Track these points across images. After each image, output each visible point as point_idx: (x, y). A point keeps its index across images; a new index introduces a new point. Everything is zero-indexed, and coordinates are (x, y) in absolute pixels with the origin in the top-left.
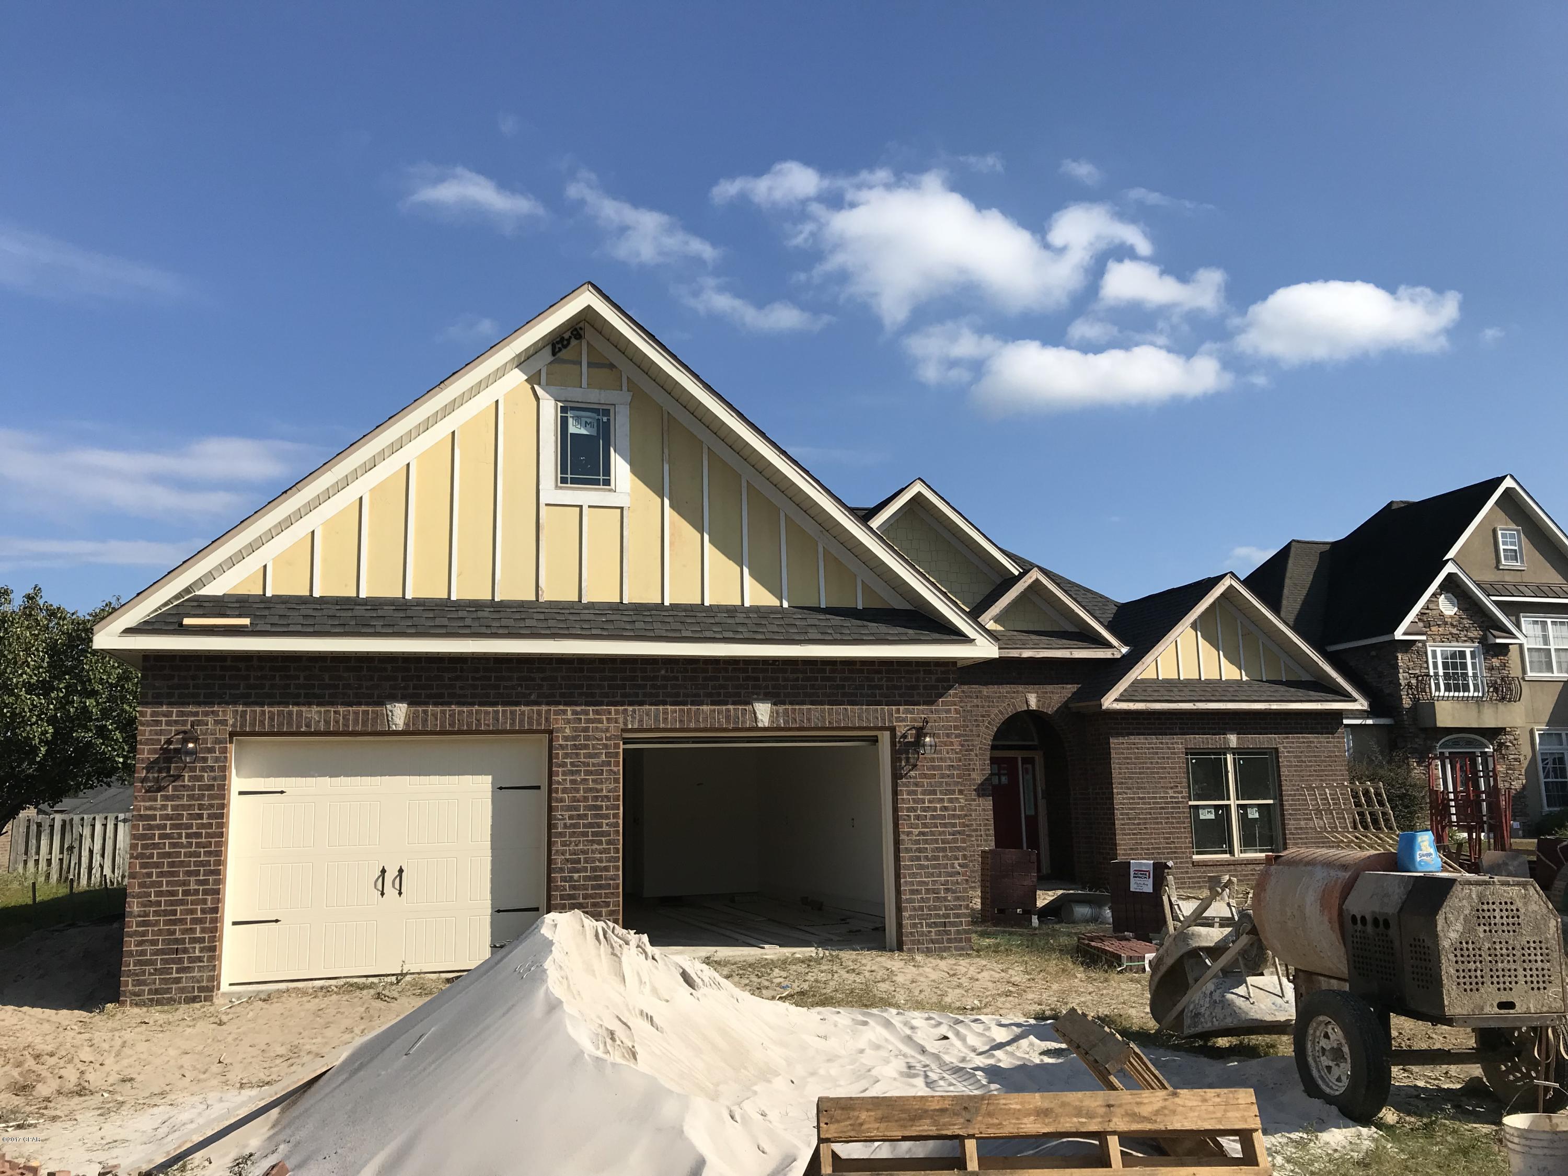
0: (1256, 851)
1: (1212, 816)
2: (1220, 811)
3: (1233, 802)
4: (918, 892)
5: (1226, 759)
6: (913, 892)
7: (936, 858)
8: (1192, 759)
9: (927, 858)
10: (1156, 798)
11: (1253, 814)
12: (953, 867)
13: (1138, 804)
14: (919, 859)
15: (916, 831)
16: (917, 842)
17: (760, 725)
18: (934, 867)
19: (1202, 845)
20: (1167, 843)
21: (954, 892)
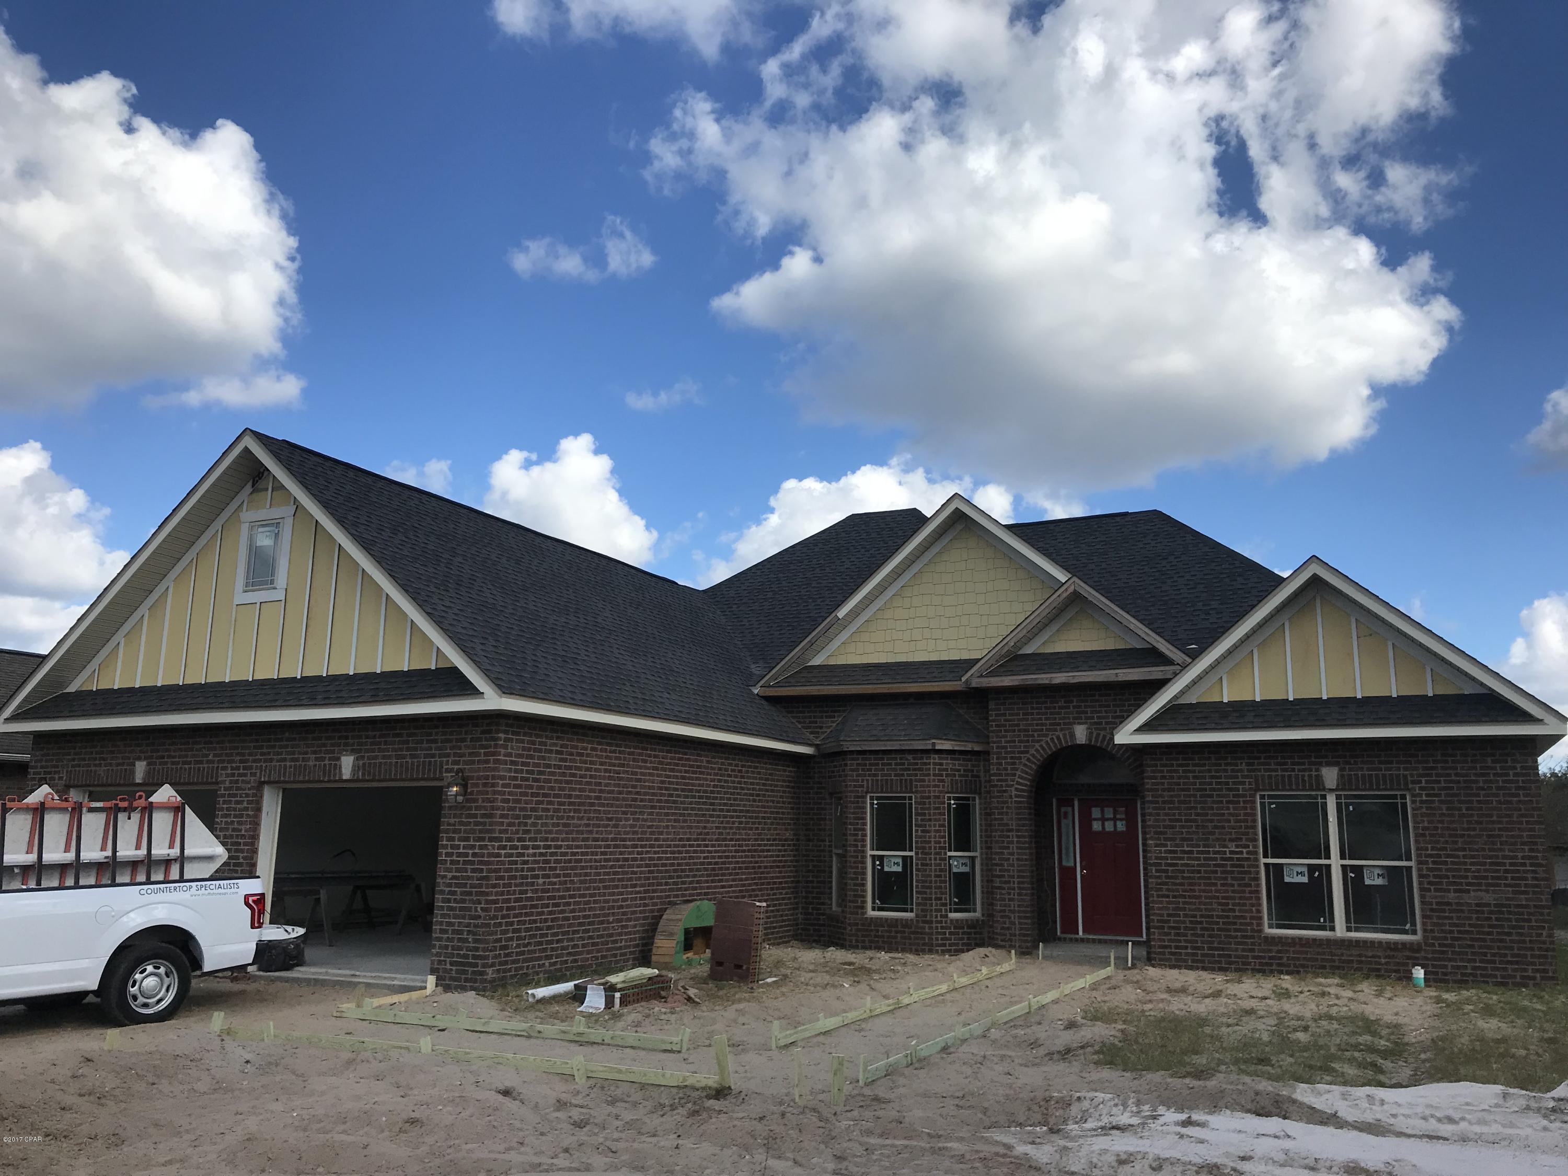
0: (1376, 930)
1: (1305, 879)
2: (1317, 873)
3: (1335, 862)
4: (445, 931)
5: (1324, 806)
6: (443, 931)
7: (463, 901)
8: (1270, 804)
9: (455, 901)
10: (1208, 852)
11: (1373, 880)
12: (476, 911)
13: (1182, 859)
14: (449, 901)
15: (450, 875)
16: (450, 885)
17: (344, 778)
18: (461, 909)
19: (1284, 917)
20: (1223, 911)
21: (474, 934)
